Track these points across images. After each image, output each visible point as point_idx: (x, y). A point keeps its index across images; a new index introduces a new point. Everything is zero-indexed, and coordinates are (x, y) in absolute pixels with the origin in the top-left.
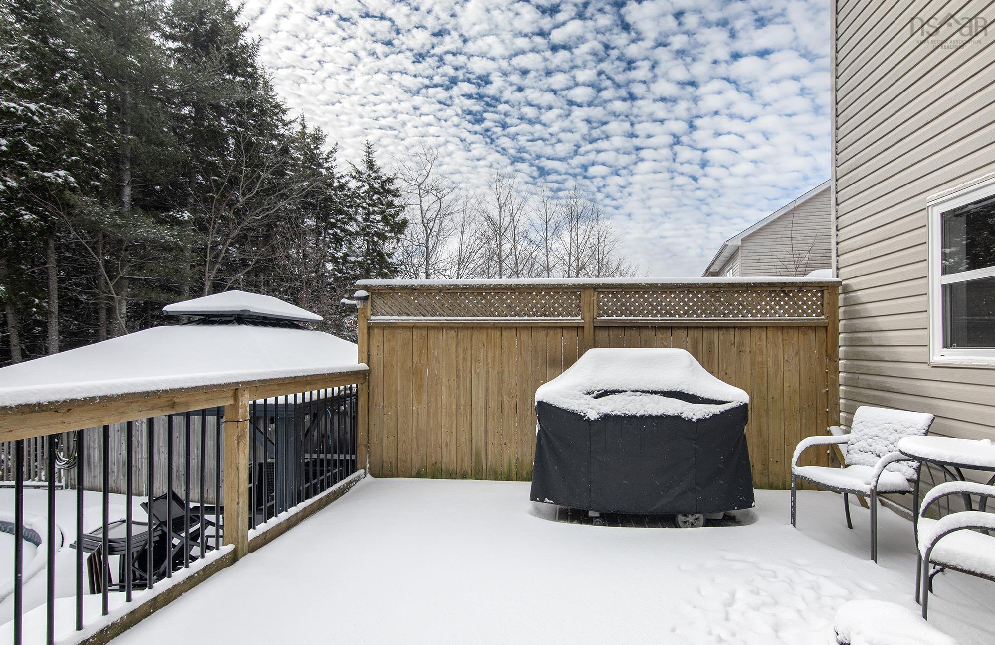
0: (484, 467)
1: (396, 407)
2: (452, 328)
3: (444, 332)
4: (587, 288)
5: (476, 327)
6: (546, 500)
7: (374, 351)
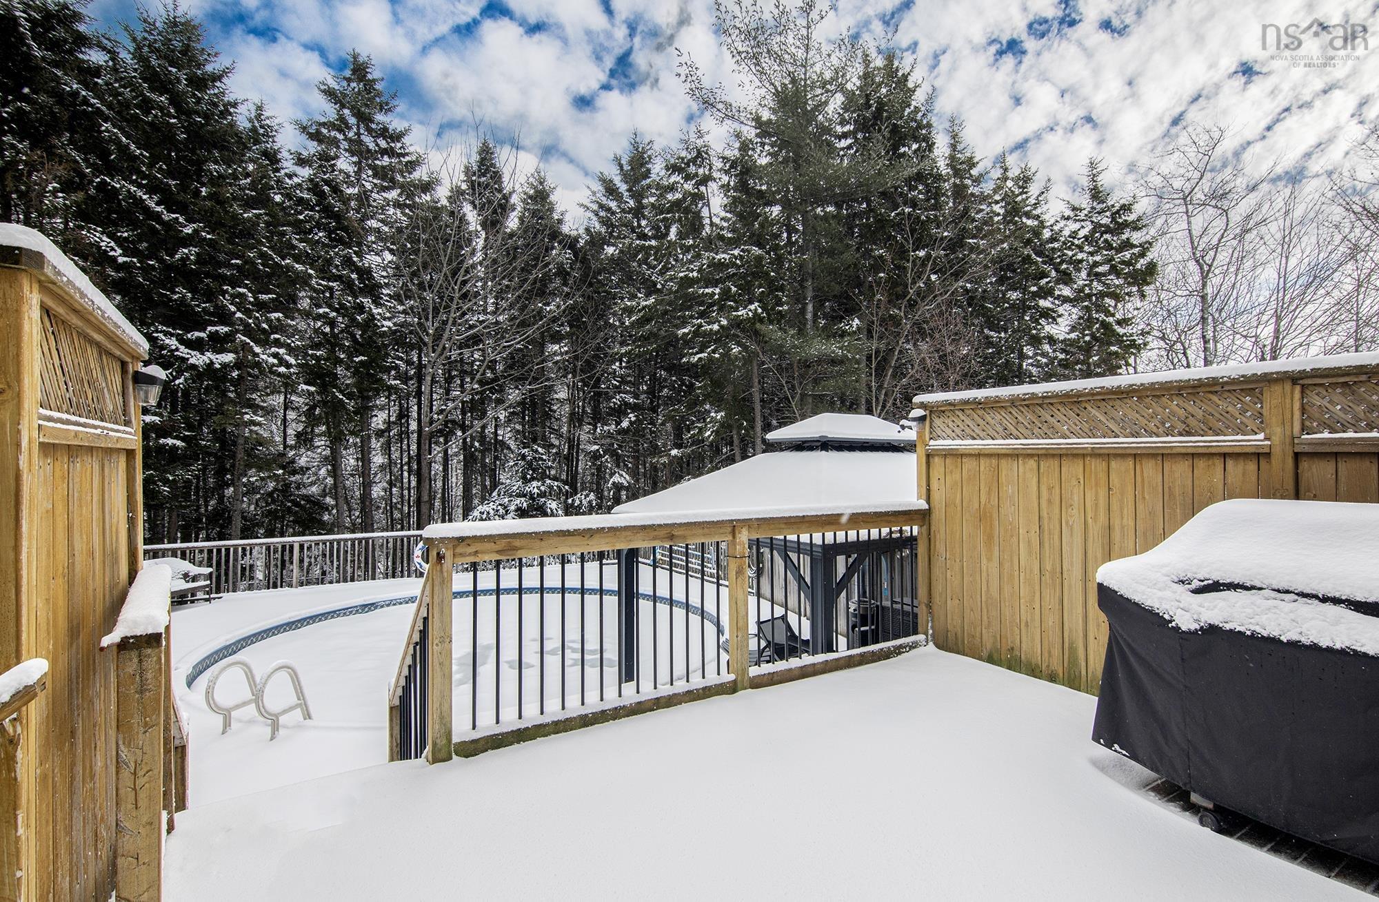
0: (1084, 672)
1: (961, 561)
2: (1031, 456)
3: (1020, 462)
4: (1276, 381)
5: (1067, 455)
6: (1116, 746)
7: (935, 485)
